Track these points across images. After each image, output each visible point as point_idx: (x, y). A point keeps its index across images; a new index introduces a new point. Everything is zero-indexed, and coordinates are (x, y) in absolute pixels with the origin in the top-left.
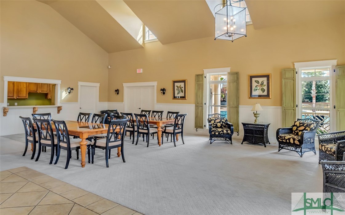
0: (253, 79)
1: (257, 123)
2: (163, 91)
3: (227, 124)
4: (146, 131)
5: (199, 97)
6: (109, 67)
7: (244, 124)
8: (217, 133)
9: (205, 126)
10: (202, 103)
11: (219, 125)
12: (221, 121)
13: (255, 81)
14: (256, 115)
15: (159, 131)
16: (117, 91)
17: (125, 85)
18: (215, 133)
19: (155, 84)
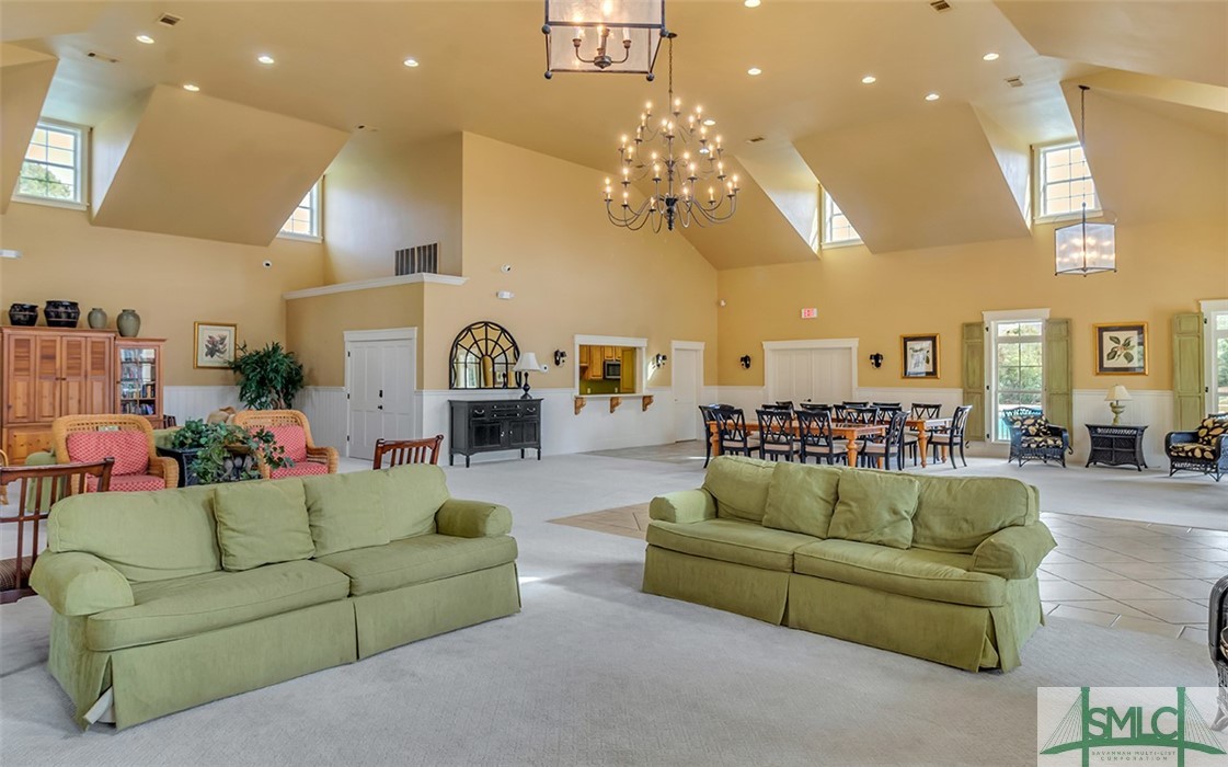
0: (1105, 333)
1: (1119, 424)
2: (877, 359)
3: (1050, 428)
4: (826, 450)
5: (974, 372)
6: (723, 303)
7: (1092, 428)
8: (1033, 446)
9: (988, 436)
10: (982, 386)
11: (1032, 430)
12: (1036, 421)
13: (1111, 338)
14: (1115, 408)
15: (850, 449)
16: (746, 360)
17: (766, 345)
18: (1029, 446)
19: (854, 343)
